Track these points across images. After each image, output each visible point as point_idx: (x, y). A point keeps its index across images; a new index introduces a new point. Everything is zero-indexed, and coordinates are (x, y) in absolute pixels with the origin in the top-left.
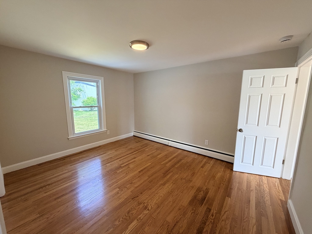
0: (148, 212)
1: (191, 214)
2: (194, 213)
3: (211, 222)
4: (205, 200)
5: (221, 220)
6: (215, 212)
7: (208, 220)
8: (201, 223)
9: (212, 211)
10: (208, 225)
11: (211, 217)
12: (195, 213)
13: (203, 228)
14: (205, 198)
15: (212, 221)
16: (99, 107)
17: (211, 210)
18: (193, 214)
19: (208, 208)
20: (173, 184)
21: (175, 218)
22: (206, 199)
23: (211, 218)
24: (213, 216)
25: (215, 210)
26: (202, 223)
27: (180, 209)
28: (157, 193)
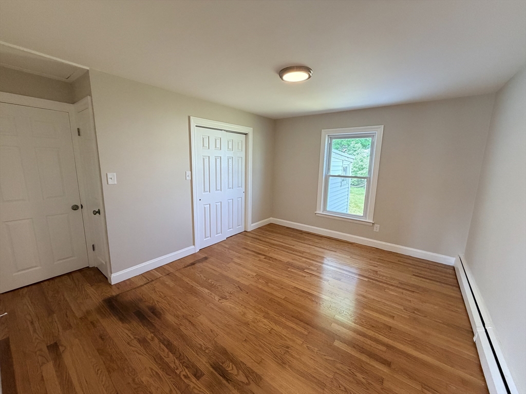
0: (217, 299)
1: (200, 344)
2: (201, 349)
3: (177, 369)
4: (221, 378)
5: (173, 389)
6: (192, 385)
7: (181, 365)
8: (182, 354)
9: (194, 379)
10: (175, 363)
11: (184, 373)
12: (199, 349)
13: (174, 353)
14: (227, 380)
15: (178, 372)
16: (368, 179)
17: (196, 378)
18: (199, 346)
19: (202, 375)
20: (269, 330)
21: (200, 324)
22: (224, 382)
23: (182, 371)
24: (186, 377)
25: (194, 388)
26: (180, 355)
27: (212, 332)
28: (245, 307)
